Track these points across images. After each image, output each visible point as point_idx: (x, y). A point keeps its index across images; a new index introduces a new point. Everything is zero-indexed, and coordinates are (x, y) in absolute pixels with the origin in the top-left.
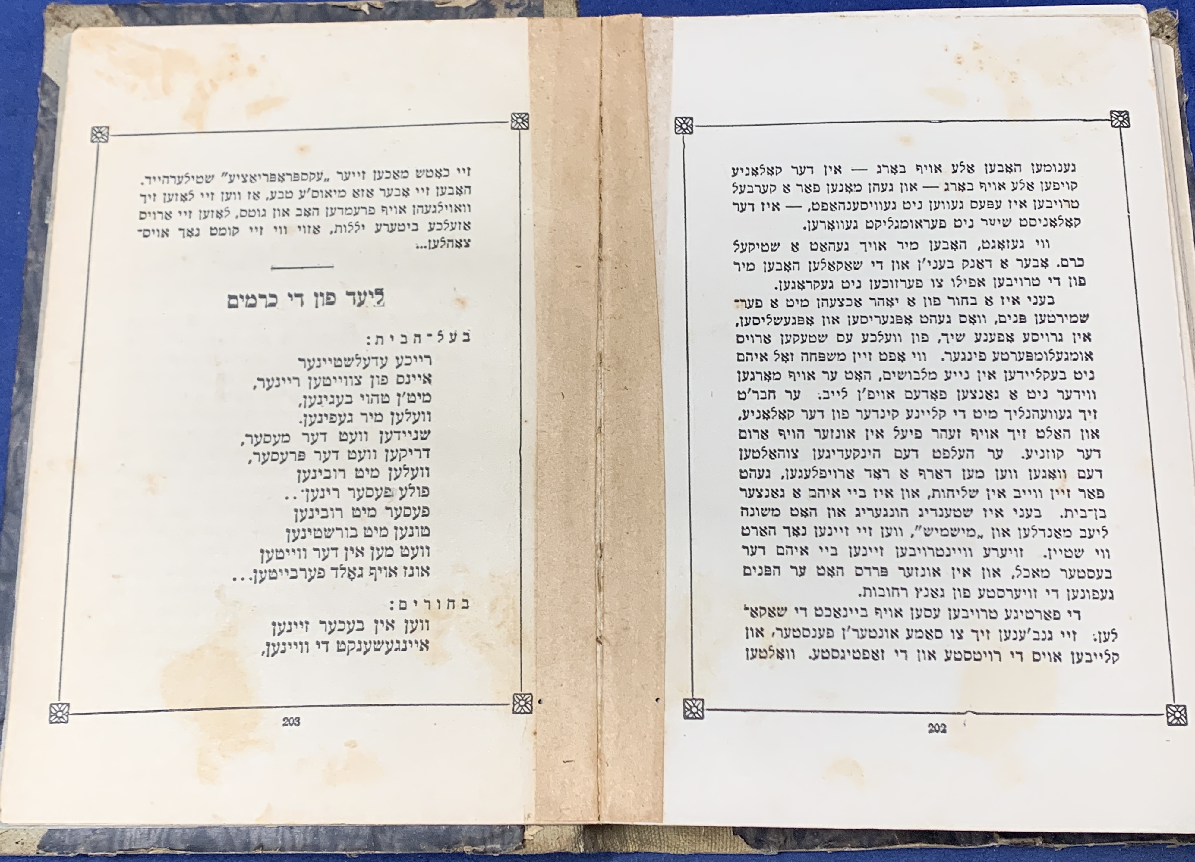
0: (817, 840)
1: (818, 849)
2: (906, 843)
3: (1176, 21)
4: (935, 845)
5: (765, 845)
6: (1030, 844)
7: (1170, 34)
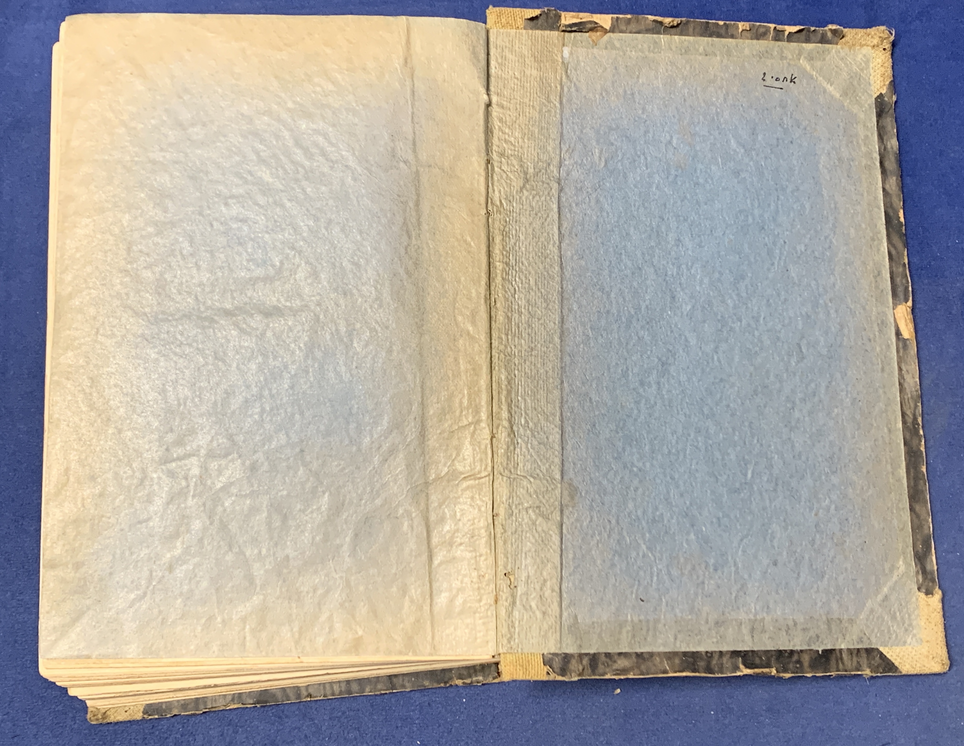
0: (607, 670)
1: (608, 677)
2: (676, 672)
3: (892, 38)
4: (697, 674)
5: (568, 673)
6: (766, 673)
7: (886, 47)
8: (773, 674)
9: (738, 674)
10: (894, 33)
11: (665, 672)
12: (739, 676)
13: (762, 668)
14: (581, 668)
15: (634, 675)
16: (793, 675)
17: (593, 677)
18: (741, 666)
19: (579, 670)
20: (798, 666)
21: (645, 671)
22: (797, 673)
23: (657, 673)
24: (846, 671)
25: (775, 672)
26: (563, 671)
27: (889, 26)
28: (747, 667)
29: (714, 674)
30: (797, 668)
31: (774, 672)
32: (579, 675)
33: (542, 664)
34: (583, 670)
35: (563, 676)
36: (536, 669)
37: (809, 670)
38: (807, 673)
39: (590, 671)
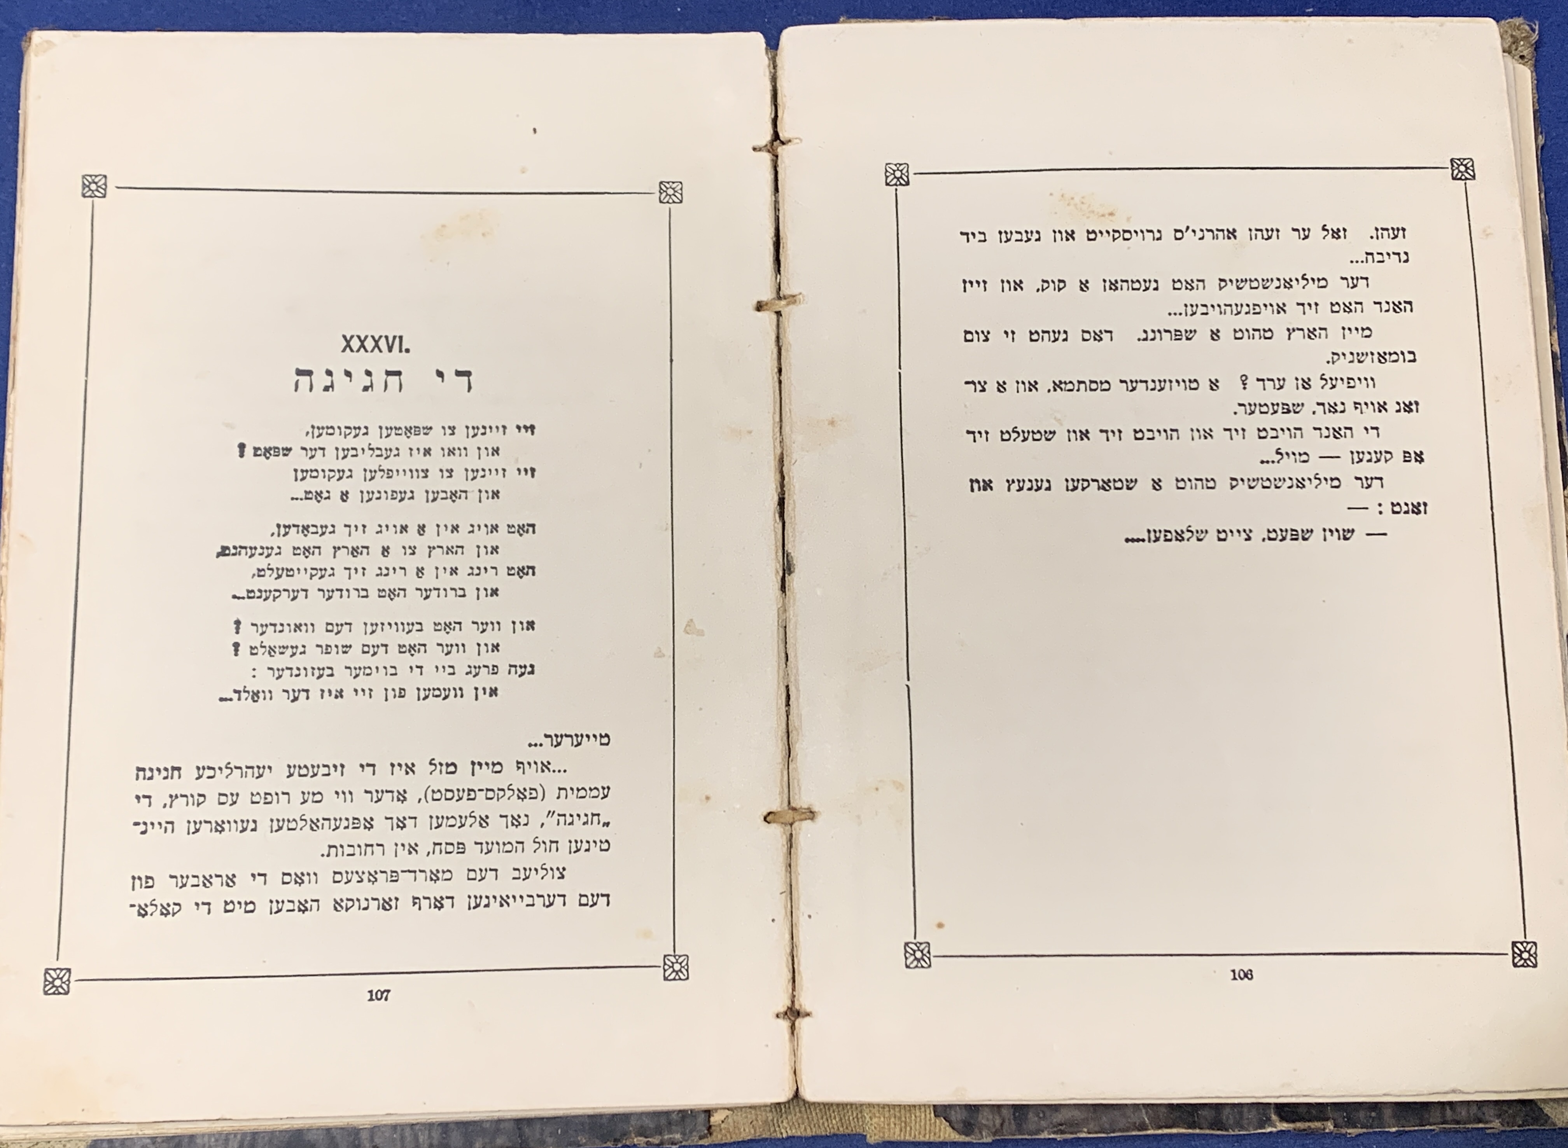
8: (1327, 1131)
9: (1269, 1130)
10: (1537, 28)
11: (1143, 1127)
12: (1271, 1133)
13: (1309, 1121)
14: (998, 1122)
15: (1089, 1133)
16: (1365, 1130)
17: (1020, 1137)
18: (1274, 1117)
19: (994, 1125)
20: (1373, 1114)
21: (1107, 1126)
22: (1371, 1127)
23: (1127, 1131)
24: (1458, 1123)
25: (1332, 1127)
26: (967, 1127)
27: (1530, 19)
28: (1283, 1119)
29: (1227, 1130)
30: (1373, 1118)
31: (1330, 1126)
32: (995, 1134)
33: (933, 1115)
34: (1002, 1125)
35: (967, 1135)
36: (922, 1124)
37: (1393, 1121)
38: (1389, 1127)
39: (1014, 1127)
